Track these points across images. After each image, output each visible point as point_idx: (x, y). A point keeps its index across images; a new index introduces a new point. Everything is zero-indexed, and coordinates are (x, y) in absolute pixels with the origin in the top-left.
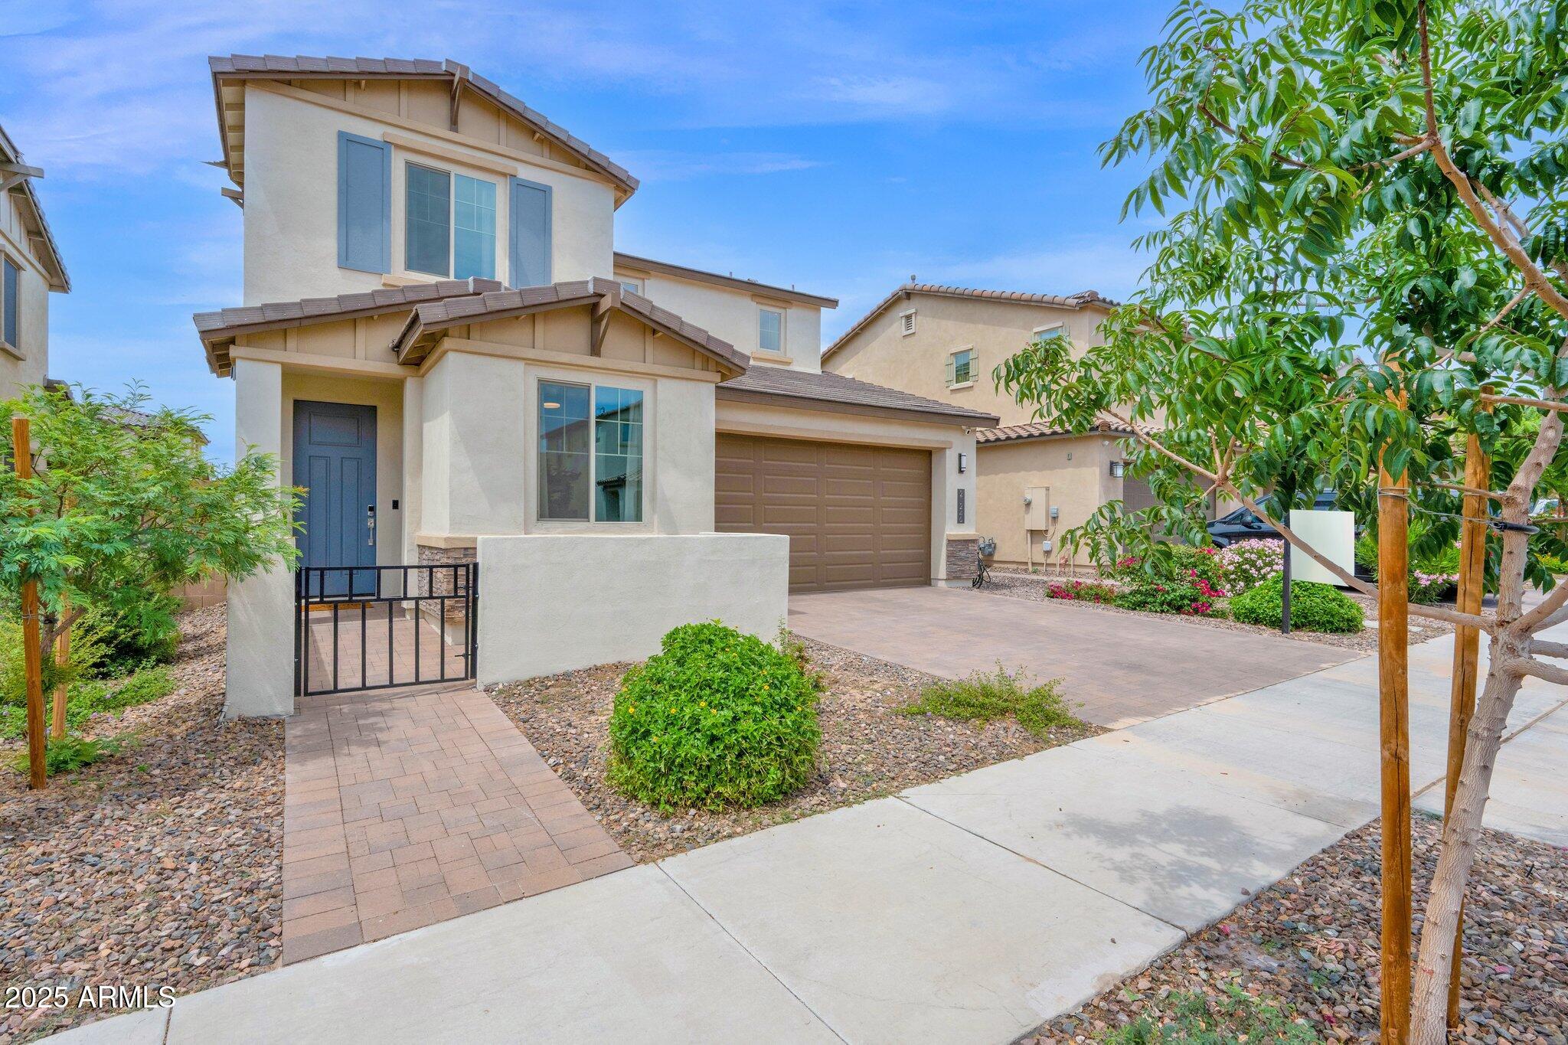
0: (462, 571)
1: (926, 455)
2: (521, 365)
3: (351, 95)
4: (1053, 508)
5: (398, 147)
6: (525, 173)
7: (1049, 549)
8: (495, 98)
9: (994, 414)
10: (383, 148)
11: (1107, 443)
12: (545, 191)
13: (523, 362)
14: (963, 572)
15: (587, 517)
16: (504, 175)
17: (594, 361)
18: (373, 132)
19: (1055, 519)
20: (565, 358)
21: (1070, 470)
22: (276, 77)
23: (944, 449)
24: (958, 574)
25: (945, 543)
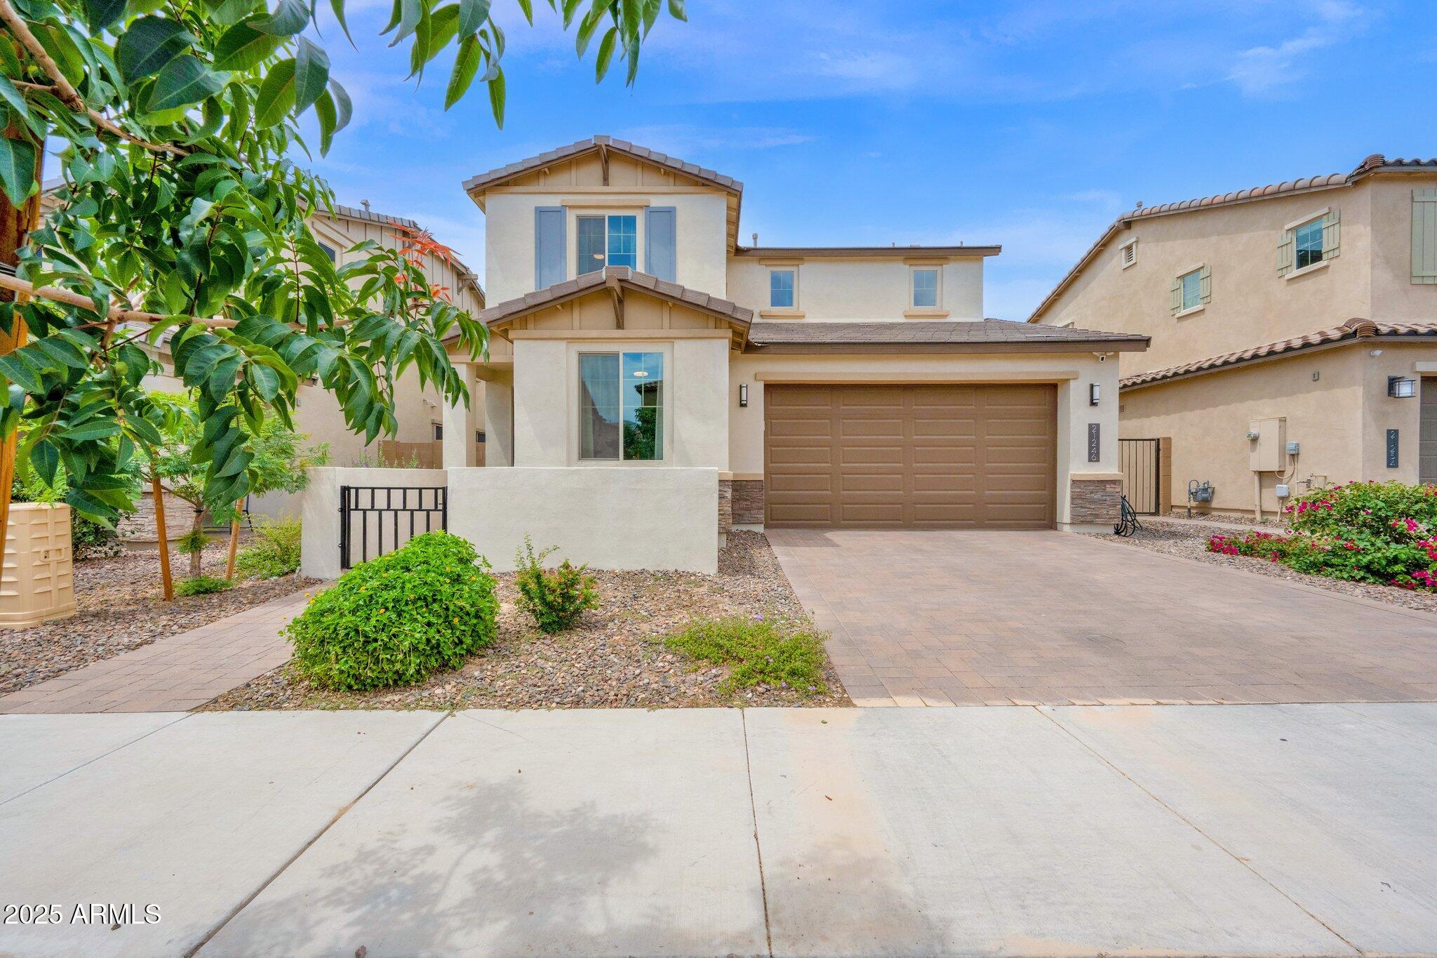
0: (440, 492)
1: (1051, 389)
2: (563, 345)
3: (542, 181)
4: (1291, 444)
5: (570, 207)
6: (656, 202)
7: (1284, 494)
8: (629, 152)
9: (1145, 334)
10: (560, 212)
11: (1378, 352)
12: (671, 211)
13: (565, 342)
14: (1097, 516)
15: (617, 456)
16: (641, 207)
17: (619, 333)
18: (553, 201)
19: (1294, 456)
20: (594, 334)
21: (1318, 393)
22: (497, 182)
23: (1068, 380)
24: (1089, 519)
25: (1069, 483)
